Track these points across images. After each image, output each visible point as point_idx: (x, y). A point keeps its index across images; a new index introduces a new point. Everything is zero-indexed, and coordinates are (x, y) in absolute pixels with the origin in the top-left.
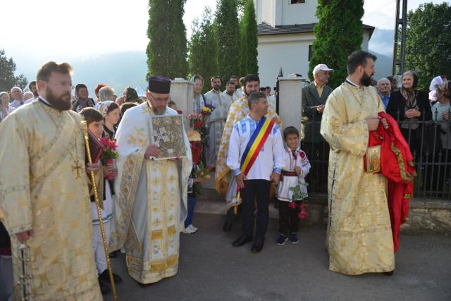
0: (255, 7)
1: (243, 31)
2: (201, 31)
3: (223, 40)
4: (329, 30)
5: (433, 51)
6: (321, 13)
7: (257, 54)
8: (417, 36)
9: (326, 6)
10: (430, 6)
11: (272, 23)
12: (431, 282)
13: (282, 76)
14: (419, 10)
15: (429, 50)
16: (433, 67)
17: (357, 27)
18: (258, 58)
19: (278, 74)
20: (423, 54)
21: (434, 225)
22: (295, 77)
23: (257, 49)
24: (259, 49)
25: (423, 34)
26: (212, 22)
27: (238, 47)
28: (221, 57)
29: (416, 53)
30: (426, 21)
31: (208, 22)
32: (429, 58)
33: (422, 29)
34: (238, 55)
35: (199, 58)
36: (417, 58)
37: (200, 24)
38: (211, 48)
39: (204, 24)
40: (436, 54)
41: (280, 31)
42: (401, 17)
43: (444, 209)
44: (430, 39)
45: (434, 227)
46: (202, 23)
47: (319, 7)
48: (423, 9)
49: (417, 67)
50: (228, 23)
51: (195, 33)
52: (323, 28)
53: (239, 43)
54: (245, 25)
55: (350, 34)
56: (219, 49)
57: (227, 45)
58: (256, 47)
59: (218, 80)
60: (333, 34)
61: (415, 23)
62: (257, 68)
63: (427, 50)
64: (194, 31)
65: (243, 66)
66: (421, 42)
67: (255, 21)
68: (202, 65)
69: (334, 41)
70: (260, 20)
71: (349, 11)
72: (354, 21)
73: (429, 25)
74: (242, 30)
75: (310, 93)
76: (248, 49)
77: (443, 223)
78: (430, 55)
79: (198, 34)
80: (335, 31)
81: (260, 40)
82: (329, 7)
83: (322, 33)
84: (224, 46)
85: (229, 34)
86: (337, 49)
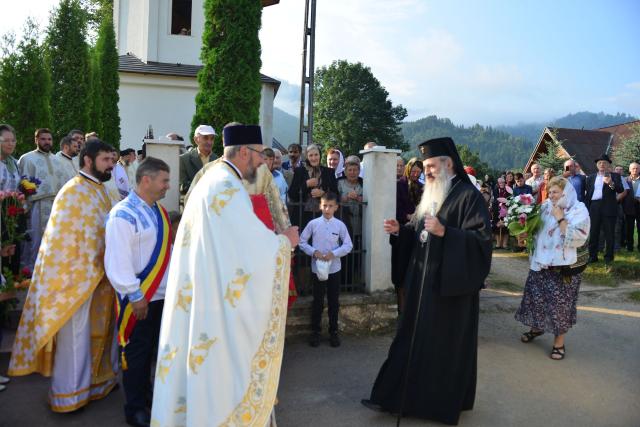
0: (116, 30)
1: (95, 62)
2: (20, 53)
3: (59, 72)
4: (217, 81)
5: (349, 118)
6: (206, 57)
7: (118, 99)
8: (331, 98)
9: (214, 50)
10: (344, 64)
11: (143, 56)
12: (339, 394)
13: (151, 137)
14: (333, 68)
15: (344, 116)
16: (348, 136)
17: (252, 81)
18: (119, 105)
19: (146, 133)
20: (338, 120)
21: (344, 325)
22: (169, 141)
23: (119, 92)
24: (121, 91)
25: (337, 96)
26: (40, 42)
27: (86, 86)
28: (55, 98)
29: (330, 118)
30: (340, 82)
31: (33, 42)
32: (344, 125)
33: (337, 90)
34: (84, 98)
35: (15, 96)
36: (332, 125)
37: (17, 43)
38: (36, 84)
39: (25, 44)
40: (351, 122)
41: (154, 69)
42: (307, 75)
43: (354, 305)
44: (346, 103)
45: (345, 328)
46: (22, 43)
47: (204, 49)
48: (337, 67)
49: (332, 135)
50: (69, 47)
51: (7, 56)
52: (210, 77)
53: (87, 81)
54: (98, 54)
55: (245, 89)
56: (53, 85)
57: (66, 82)
58: (117, 87)
59: (49, 136)
60: (223, 86)
61: (328, 82)
62: (117, 120)
63: (342, 115)
64: (6, 51)
65: (94, 115)
66: (336, 106)
67: (115, 50)
68: (19, 107)
69: (224, 96)
70: (122, 50)
71: (242, 60)
72: (250, 74)
73: (343, 85)
74: (92, 61)
75: (192, 163)
76: (102, 90)
77: (353, 321)
78: (345, 122)
79: (14, 58)
80: (226, 83)
81: (123, 79)
82: (217, 51)
83: (208, 83)
84: (61, 82)
85: (69, 64)
86: (228, 107)
